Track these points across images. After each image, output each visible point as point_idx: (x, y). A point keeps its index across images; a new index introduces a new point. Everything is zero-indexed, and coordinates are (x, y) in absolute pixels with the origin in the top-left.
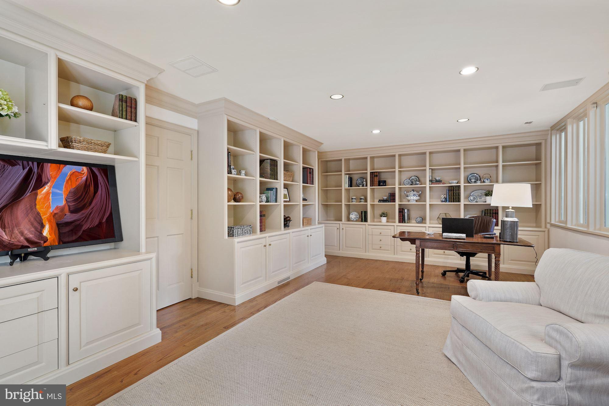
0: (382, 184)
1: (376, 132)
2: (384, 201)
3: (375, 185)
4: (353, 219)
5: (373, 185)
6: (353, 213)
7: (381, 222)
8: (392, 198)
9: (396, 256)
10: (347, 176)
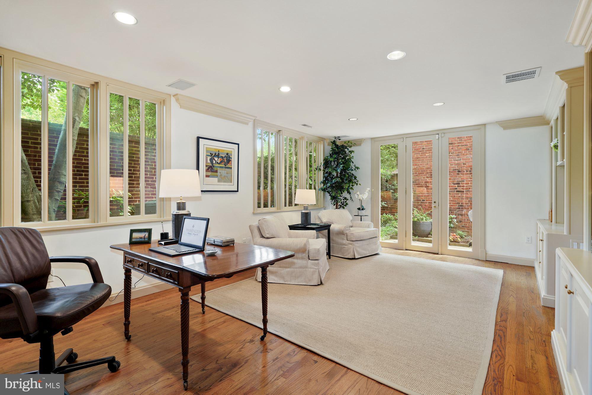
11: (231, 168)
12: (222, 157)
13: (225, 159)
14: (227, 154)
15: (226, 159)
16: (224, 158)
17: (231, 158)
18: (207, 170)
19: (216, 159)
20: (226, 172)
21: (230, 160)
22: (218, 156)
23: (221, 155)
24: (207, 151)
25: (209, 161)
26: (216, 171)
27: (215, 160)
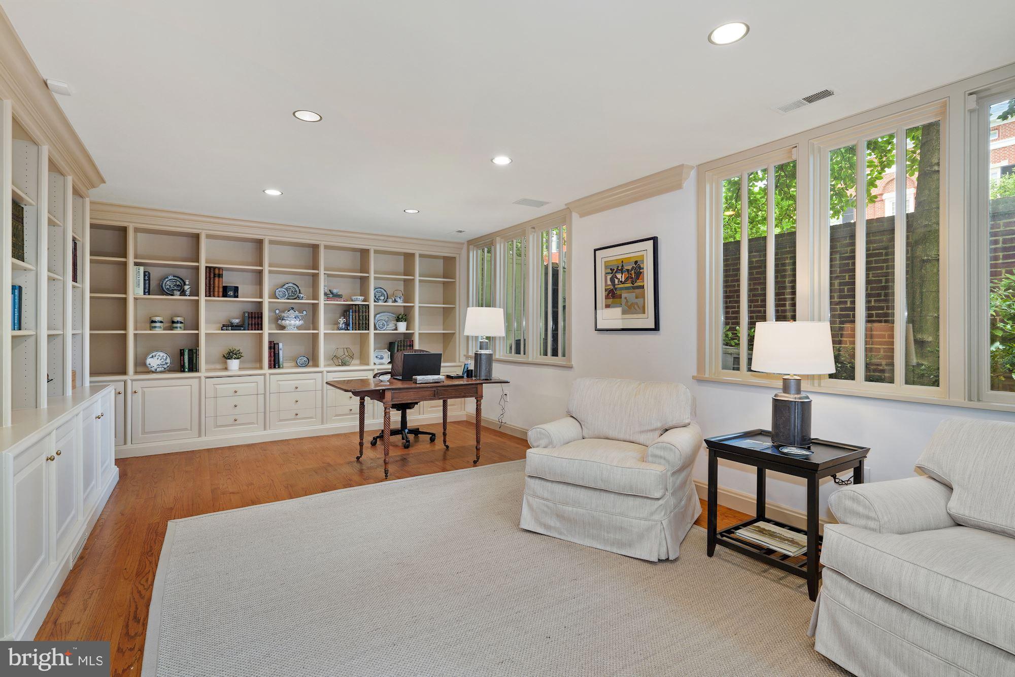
0: (231, 293)
1: (273, 192)
2: (234, 327)
3: (216, 293)
4: (156, 367)
5: (212, 293)
6: (154, 354)
7: (226, 369)
8: (253, 320)
9: (268, 432)
10: (142, 269)
11: (643, 287)
12: (628, 270)
13: (633, 272)
14: (636, 262)
15: (635, 273)
16: (632, 270)
17: (643, 268)
18: (607, 297)
19: (619, 276)
20: (634, 294)
21: (641, 273)
22: (622, 271)
23: (626, 268)
24: (606, 267)
25: (609, 283)
26: (620, 297)
27: (617, 278)
